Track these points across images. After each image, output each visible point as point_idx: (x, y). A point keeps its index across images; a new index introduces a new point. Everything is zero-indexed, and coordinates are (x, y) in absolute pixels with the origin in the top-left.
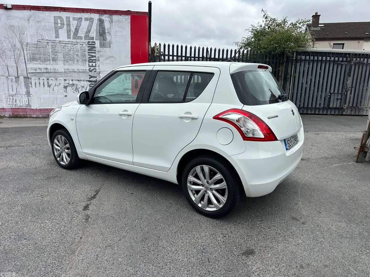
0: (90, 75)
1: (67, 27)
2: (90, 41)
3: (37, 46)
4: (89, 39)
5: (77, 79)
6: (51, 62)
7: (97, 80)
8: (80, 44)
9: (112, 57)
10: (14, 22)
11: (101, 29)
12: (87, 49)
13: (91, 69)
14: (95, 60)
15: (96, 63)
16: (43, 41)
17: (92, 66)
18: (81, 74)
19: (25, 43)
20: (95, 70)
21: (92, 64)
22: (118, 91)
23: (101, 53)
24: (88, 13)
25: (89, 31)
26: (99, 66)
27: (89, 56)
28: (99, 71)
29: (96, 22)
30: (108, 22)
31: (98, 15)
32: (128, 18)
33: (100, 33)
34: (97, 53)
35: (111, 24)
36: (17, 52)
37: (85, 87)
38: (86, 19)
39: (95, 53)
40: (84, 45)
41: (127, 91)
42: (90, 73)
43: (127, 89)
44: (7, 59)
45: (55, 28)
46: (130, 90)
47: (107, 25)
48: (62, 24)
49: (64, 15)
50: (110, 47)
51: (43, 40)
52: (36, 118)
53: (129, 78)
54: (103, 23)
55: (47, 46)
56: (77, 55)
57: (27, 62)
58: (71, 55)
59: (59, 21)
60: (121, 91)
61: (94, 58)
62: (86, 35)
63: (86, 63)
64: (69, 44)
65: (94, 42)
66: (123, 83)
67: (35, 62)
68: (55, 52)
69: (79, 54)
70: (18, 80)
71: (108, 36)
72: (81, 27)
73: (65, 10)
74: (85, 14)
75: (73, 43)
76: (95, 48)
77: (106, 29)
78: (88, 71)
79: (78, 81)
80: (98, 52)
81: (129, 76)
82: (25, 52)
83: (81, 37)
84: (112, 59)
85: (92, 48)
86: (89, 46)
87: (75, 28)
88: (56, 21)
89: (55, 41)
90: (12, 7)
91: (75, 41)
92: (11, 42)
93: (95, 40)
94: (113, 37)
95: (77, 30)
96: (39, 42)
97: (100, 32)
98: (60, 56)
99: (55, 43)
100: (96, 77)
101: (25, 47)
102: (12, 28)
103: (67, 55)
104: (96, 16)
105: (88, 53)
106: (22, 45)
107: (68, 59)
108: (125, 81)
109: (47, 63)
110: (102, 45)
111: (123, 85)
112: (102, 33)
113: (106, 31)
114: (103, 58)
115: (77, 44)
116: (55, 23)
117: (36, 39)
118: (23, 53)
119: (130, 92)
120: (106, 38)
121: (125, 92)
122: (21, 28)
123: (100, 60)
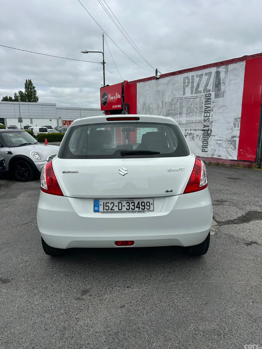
0: (204, 125)
1: (192, 84)
2: (207, 93)
3: (171, 104)
4: (206, 92)
5: (194, 128)
6: (178, 115)
8: (199, 98)
9: (224, 106)
10: (160, 88)
11: (217, 81)
12: (204, 101)
13: (205, 119)
14: (210, 110)
15: (210, 114)
16: (175, 99)
17: (207, 116)
18: (197, 124)
19: (165, 103)
20: (208, 120)
21: (207, 115)
22: (226, 139)
23: (215, 104)
24: (208, 69)
25: (207, 85)
26: (212, 116)
27: (205, 108)
28: (212, 120)
29: (213, 75)
30: (224, 72)
31: (216, 67)
32: (243, 64)
34: (211, 104)
35: (226, 74)
36: (160, 110)
37: (199, 136)
38: (206, 74)
39: (210, 104)
40: (202, 98)
41: (235, 139)
42: (205, 122)
43: (235, 137)
45: (184, 87)
46: (238, 137)
47: (222, 75)
48: (189, 83)
49: (190, 74)
50: (223, 96)
51: (175, 98)
53: (239, 125)
54: (219, 74)
55: (177, 103)
56: (196, 108)
58: (192, 108)
59: (187, 81)
60: (229, 139)
61: (209, 109)
62: (204, 89)
63: (202, 114)
64: (191, 99)
65: (210, 94)
66: (232, 130)
68: (181, 108)
69: (198, 106)
71: (223, 86)
72: (201, 82)
73: (191, 70)
74: (205, 70)
75: (195, 97)
76: (211, 99)
77: (221, 80)
78: (203, 121)
79: (195, 130)
80: (213, 102)
81: (238, 123)
82: (164, 109)
83: (200, 91)
84: (224, 108)
85: (208, 100)
86: (206, 98)
87: (197, 84)
88: (185, 81)
89: (182, 98)
90: (160, 77)
91: (196, 95)
92: (157, 103)
93: (211, 92)
94: (227, 86)
95: (198, 86)
96: (172, 100)
97: (216, 84)
98: (184, 110)
99: (182, 99)
100: (209, 126)
101: (164, 106)
102: (158, 93)
103: (189, 108)
104: (214, 70)
105: (205, 104)
106: (163, 104)
107: (190, 112)
108: (233, 128)
109: (176, 116)
110: (217, 96)
111: (232, 132)
112: (218, 85)
113: (222, 82)
114: (216, 108)
115: (197, 98)
116: (184, 83)
117: (171, 98)
118: (162, 111)
119: (237, 140)
120: (221, 88)
121: (232, 140)
122: (163, 92)
123: (213, 110)
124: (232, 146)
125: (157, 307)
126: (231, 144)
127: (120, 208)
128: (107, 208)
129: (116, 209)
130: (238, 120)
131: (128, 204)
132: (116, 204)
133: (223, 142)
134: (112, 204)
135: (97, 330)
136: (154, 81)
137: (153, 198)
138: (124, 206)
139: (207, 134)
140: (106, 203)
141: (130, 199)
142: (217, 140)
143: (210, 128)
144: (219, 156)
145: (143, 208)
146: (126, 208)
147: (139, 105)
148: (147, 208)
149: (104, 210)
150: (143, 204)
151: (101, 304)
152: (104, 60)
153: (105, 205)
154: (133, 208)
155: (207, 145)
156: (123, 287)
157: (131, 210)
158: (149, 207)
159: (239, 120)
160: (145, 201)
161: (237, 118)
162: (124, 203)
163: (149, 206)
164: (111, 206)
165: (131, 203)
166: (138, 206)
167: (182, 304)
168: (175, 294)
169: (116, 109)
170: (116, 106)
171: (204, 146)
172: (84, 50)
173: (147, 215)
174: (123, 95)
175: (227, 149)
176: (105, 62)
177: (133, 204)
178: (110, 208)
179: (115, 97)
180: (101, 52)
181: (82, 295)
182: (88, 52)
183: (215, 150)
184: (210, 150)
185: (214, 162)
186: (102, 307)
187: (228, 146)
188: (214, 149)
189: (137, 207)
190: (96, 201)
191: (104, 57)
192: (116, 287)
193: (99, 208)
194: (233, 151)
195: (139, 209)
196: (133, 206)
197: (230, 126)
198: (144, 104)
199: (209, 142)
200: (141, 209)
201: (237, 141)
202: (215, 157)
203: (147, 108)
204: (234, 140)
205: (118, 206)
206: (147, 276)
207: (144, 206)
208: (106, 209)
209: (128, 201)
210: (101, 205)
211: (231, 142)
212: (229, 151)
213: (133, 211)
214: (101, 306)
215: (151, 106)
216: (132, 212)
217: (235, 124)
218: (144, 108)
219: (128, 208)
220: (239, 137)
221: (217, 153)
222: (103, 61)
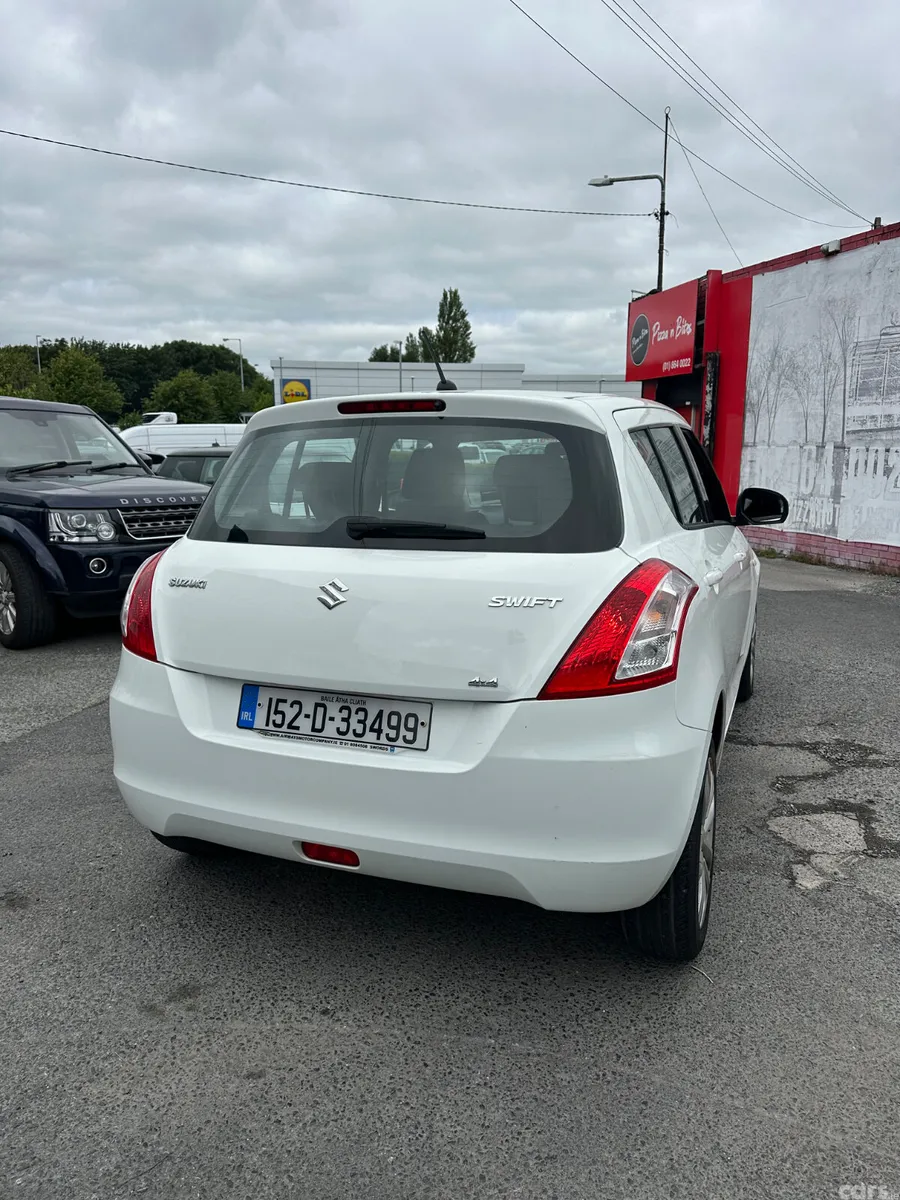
3: (877, 348)
10: (837, 290)
16: (893, 330)
19: (851, 346)
36: (832, 373)
44: (810, 394)
51: (895, 326)
52: (842, 567)
57: (847, 400)
67: (865, 399)
70: (822, 454)
82: (849, 371)
90: (841, 246)
92: (825, 347)
96: (884, 334)
101: (849, 359)
102: (830, 308)
106: (844, 351)
109: (893, 398)
117: (876, 329)
118: (842, 376)
122: (848, 303)
125: (361, 1111)
127: (318, 725)
128: (278, 719)
129: (305, 725)
131: (345, 714)
132: (308, 709)
134: (296, 707)
135: (117, 1129)
136: (815, 265)
137: (430, 703)
138: (332, 719)
140: (279, 701)
141: (353, 697)
145: (393, 734)
146: (338, 729)
147: (755, 356)
148: (404, 737)
149: (267, 725)
150: (394, 722)
151: (199, 1046)
152: (663, 205)
153: (274, 707)
154: (359, 730)
156: (309, 1007)
157: (350, 736)
158: (412, 734)
160: (404, 711)
162: (333, 709)
163: (414, 730)
164: (290, 713)
165: (357, 713)
166: (376, 727)
167: (459, 1128)
168: (463, 1085)
169: (673, 374)
170: (675, 365)
172: (600, 177)
173: (402, 761)
174: (700, 323)
176: (666, 210)
177: (361, 715)
178: (287, 722)
179: (672, 331)
180: (656, 177)
181: (170, 1000)
182: (611, 182)
186: (195, 1056)
189: (372, 730)
190: (250, 691)
191: (663, 194)
192: (288, 1003)
193: (253, 717)
195: (378, 738)
196: (343, 720)
198: (776, 353)
200: (383, 740)
203: (787, 365)
205: (312, 717)
206: (417, 989)
207: (397, 728)
208: (274, 721)
209: (346, 704)
210: (260, 705)
213: (358, 740)
214: (194, 1053)
215: (800, 359)
216: (354, 744)
218: (772, 365)
219: (343, 728)
222: (659, 207)
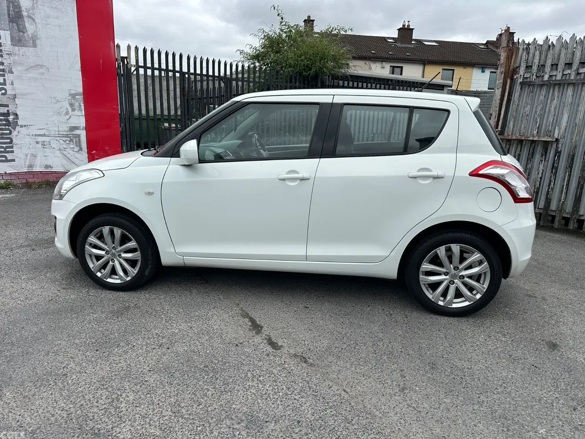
7: (10, 111)
9: (42, 66)
11: (11, 9)
14: (3, 70)
15: (6, 77)
20: (3, 91)
22: (57, 133)
23: (16, 58)
26: (12, 84)
28: (13, 93)
33: (9, 17)
34: (5, 56)
41: (77, 132)
43: (77, 128)
46: (83, 129)
50: (35, 46)
53: (80, 106)
60: (64, 133)
66: (69, 116)
71: (30, 24)
77: (23, 9)
80: (9, 54)
81: (80, 104)
84: (41, 71)
94: (39, 26)
97: (9, 14)
100: (7, 106)
108: (70, 112)
110: (17, 41)
111: (68, 120)
112: (15, 17)
113: (25, 14)
114: (19, 68)
119: (83, 134)
120: (25, 27)
121: (72, 134)
123: (13, 70)
124: (74, 146)
126: (72, 143)
130: (77, 97)
133: (50, 138)
139: (4, 122)
142: (36, 135)
143: (11, 108)
144: (47, 167)
155: (12, 147)
159: (80, 98)
161: (75, 94)
171: (3, 150)
175: (64, 152)
183: (34, 156)
184: (23, 156)
185: (37, 180)
187: (65, 147)
188: (32, 154)
194: (77, 155)
197: (61, 108)
199: (14, 141)
201: (81, 136)
202: (37, 169)
204: (75, 135)
211: (70, 138)
212: (69, 155)
217: (72, 105)
220: (85, 128)
221: (41, 162)
